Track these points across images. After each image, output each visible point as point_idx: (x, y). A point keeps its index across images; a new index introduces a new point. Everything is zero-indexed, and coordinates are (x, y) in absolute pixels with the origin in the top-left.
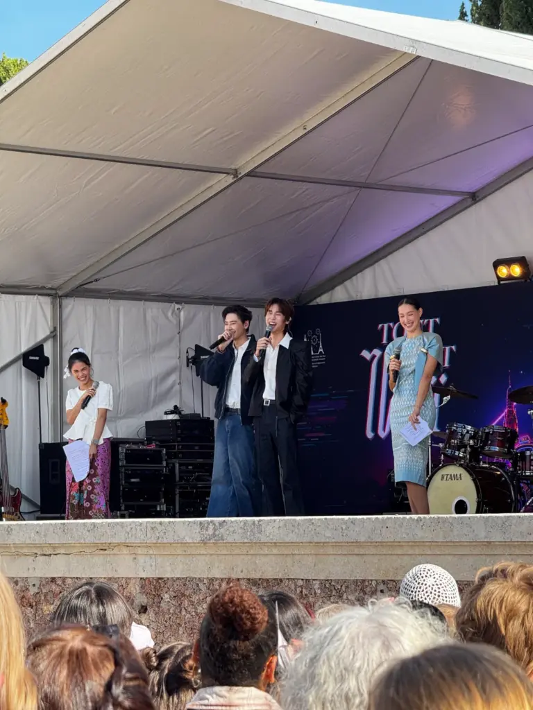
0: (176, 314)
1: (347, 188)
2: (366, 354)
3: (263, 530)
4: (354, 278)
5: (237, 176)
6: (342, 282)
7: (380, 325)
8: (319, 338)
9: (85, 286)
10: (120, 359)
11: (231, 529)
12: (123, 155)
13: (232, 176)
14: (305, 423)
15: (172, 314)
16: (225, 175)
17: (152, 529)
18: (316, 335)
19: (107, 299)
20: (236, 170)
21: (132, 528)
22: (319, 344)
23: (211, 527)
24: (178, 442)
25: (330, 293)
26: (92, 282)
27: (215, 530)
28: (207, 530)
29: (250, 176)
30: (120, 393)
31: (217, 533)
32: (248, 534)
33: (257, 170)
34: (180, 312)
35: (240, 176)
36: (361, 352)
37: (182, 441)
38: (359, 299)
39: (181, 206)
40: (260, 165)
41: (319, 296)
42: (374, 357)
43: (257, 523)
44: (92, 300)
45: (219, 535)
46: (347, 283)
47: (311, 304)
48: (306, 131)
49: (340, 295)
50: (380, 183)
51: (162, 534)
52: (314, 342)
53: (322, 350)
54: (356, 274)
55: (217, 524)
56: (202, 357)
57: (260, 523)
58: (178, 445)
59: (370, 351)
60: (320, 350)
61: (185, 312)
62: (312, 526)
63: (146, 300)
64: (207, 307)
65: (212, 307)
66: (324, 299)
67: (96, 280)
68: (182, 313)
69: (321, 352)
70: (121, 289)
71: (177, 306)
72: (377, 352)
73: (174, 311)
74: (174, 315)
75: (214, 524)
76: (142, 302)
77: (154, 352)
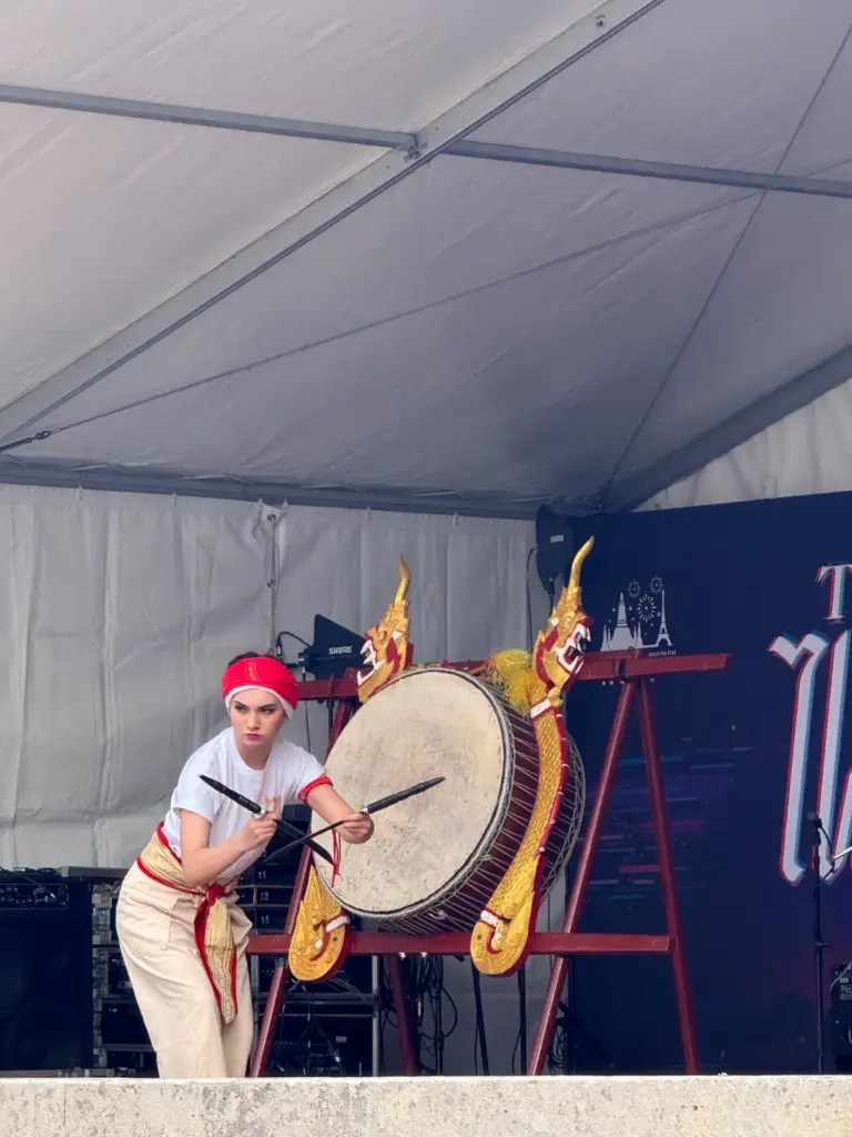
0: (266, 532)
1: (725, 189)
2: (784, 648)
3: (369, 1111)
4: (757, 438)
5: (418, 154)
6: (722, 451)
7: (824, 571)
8: (658, 603)
9: (11, 452)
10: (109, 652)
11: (286, 1109)
12: (100, 91)
13: (406, 153)
14: (620, 837)
15: (254, 531)
16: (384, 150)
17: (79, 1105)
18: (651, 595)
19: (76, 487)
20: (414, 136)
21: (26, 1103)
22: (657, 621)
23: (234, 1102)
24: (258, 881)
25: (693, 477)
26: (29, 440)
27: (243, 1110)
28: (221, 1110)
29: (452, 153)
30: (105, 747)
31: (248, 1119)
32: (331, 1122)
33: (470, 137)
34: (275, 526)
35: (425, 152)
36: (771, 641)
37: (270, 880)
38: (770, 495)
39: (267, 234)
40: (479, 124)
41: (665, 485)
42: (806, 656)
43: (353, 1091)
44: (34, 491)
45: (253, 1123)
46: (740, 452)
47: (641, 509)
48: (604, 31)
49: (719, 484)
50: (817, 177)
51: (104, 1118)
52: (645, 613)
53: (666, 636)
54: (761, 428)
55: (250, 1095)
56: (333, 651)
57: (362, 1093)
58: (260, 891)
59: (797, 639)
60: (661, 637)
61: (290, 524)
62: (496, 1102)
63: (181, 492)
64: (352, 512)
65: (365, 513)
66: (675, 496)
67: (42, 436)
68: (282, 529)
69: (664, 641)
70: (112, 462)
71: (268, 510)
72: (814, 643)
73: (259, 522)
74: (259, 532)
75: (240, 1095)
76: (172, 498)
77: (201, 634)
